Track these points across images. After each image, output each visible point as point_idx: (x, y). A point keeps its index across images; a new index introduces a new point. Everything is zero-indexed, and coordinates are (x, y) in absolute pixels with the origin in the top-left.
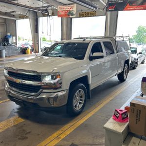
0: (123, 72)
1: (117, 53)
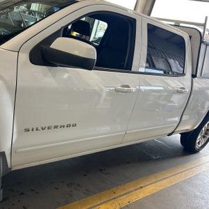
1: (194, 76)
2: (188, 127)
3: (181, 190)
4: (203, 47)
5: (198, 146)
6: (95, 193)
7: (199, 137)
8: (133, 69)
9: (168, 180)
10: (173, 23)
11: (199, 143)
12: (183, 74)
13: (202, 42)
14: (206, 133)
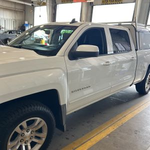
0: (144, 81)
1: (136, 50)
2: (139, 79)
3: (146, 113)
4: (137, 33)
5: (147, 90)
6: (103, 123)
7: (146, 84)
8: (108, 53)
9: (137, 110)
10: (118, 24)
11: (147, 88)
12: (131, 50)
13: (136, 31)
14: (149, 81)
